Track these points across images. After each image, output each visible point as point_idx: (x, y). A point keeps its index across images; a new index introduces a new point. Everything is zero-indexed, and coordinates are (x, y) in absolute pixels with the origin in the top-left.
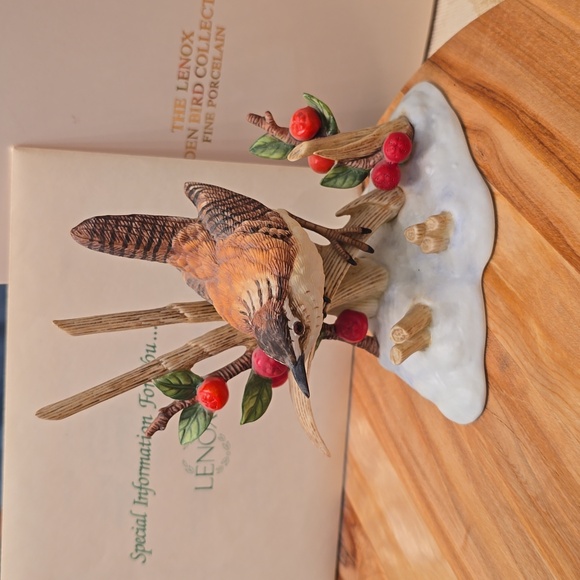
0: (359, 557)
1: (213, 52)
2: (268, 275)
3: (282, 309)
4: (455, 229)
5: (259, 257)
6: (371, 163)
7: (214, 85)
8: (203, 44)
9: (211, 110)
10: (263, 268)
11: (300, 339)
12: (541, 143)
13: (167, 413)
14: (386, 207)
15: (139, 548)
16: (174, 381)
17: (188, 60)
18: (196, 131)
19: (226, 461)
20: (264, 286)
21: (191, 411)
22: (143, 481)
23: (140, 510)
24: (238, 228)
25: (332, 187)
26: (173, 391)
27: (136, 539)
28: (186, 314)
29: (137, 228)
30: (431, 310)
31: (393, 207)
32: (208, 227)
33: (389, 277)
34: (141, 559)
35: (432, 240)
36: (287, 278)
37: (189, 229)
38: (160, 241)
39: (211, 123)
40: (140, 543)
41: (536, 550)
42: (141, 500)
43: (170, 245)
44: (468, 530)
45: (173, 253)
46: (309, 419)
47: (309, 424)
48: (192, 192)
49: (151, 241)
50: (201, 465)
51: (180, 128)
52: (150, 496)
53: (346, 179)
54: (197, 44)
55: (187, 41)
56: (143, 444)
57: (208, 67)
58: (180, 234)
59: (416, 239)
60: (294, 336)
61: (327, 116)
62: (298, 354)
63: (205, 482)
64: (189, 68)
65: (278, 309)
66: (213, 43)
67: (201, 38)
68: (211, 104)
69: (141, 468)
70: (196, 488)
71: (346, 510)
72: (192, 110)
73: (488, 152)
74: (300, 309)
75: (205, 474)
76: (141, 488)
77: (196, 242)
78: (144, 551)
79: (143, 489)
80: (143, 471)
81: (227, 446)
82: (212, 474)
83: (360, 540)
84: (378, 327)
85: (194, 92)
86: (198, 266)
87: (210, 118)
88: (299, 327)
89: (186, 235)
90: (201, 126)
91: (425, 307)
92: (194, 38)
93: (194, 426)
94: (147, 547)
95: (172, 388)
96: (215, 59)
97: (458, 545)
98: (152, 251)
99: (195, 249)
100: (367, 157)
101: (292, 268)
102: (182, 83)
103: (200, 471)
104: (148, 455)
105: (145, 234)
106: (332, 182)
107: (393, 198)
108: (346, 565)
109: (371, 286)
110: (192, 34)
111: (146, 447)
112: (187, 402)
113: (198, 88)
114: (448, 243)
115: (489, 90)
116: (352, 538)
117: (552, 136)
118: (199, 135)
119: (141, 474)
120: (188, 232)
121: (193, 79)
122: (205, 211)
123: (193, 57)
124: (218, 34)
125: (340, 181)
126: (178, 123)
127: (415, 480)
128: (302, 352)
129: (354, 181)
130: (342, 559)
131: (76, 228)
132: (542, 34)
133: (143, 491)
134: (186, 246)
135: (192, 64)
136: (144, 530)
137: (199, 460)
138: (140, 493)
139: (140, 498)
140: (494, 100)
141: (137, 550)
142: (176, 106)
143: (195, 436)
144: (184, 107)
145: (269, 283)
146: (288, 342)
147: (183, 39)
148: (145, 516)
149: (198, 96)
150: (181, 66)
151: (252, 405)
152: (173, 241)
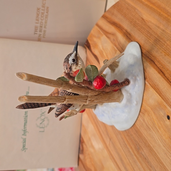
0: (84, 151)
1: (45, 14)
7: (46, 22)
8: (43, 11)
9: (45, 29)
12: (127, 37)
15: (24, 147)
17: (39, 16)
18: (41, 35)
19: (48, 124)
22: (25, 129)
23: (24, 137)
27: (23, 145)
34: (24, 151)
39: (45, 33)
40: (24, 146)
41: (126, 143)
42: (24, 134)
44: (110, 140)
50: (41, 125)
51: (37, 34)
52: (27, 133)
54: (41, 11)
55: (38, 11)
56: (25, 119)
57: (44, 17)
63: (42, 130)
64: (39, 18)
66: (45, 11)
67: (42, 10)
68: (45, 27)
69: (25, 125)
70: (40, 131)
71: (81, 139)
72: (40, 29)
73: (115, 39)
75: (42, 128)
76: (24, 131)
78: (25, 148)
79: (25, 131)
80: (25, 126)
81: (48, 120)
82: (44, 128)
83: (84, 146)
85: (40, 24)
87: (45, 31)
90: (42, 33)
92: (41, 10)
94: (26, 147)
96: (46, 15)
97: (108, 144)
102: (37, 21)
103: (41, 127)
104: (27, 122)
108: (81, 154)
110: (40, 9)
111: (26, 120)
113: (41, 23)
115: (116, 24)
116: (82, 146)
117: (130, 35)
118: (42, 36)
119: (25, 127)
121: (40, 21)
123: (40, 15)
124: (47, 9)
126: (36, 32)
127: (98, 128)
130: (80, 152)
132: (128, 9)
133: (25, 132)
135: (40, 16)
136: (25, 142)
137: (41, 124)
138: (24, 132)
139: (24, 133)
140: (117, 26)
141: (23, 148)
142: (35, 28)
144: (38, 28)
147: (38, 10)
148: (25, 139)
149: (42, 25)
150: (37, 17)
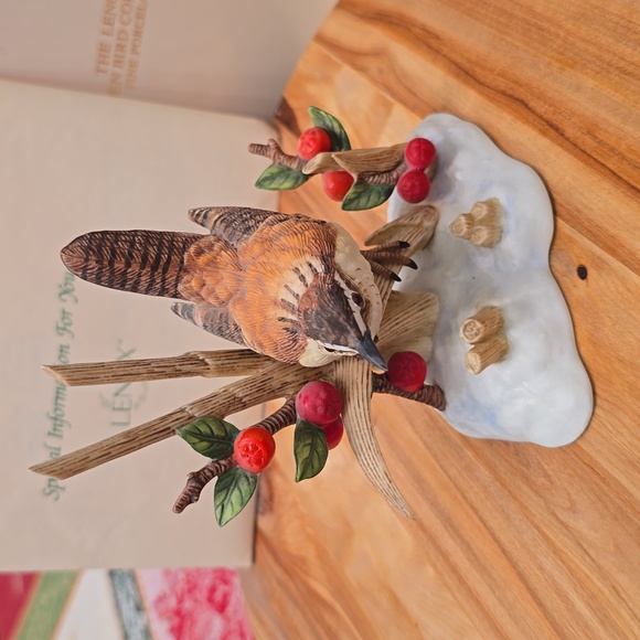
2: (308, 258)
3: (334, 281)
4: (506, 214)
5: (294, 241)
6: (395, 175)
10: (302, 252)
11: (362, 312)
13: (199, 479)
14: (419, 225)
16: (204, 429)
20: (305, 270)
21: (228, 479)
24: (261, 225)
25: (355, 210)
26: (205, 444)
28: (207, 360)
29: (140, 243)
30: (500, 310)
31: (427, 224)
32: (225, 237)
33: (440, 300)
35: (483, 227)
36: (332, 255)
37: (202, 243)
38: (169, 258)
43: (182, 262)
45: (186, 271)
46: (381, 468)
47: (382, 475)
48: (198, 215)
49: (158, 258)
53: (369, 197)
58: (192, 249)
59: (465, 230)
60: (354, 306)
61: (337, 130)
62: (363, 328)
65: (328, 281)
74: (356, 282)
77: (213, 253)
84: (437, 370)
86: (218, 282)
88: (358, 299)
89: (200, 248)
91: (492, 308)
93: (235, 496)
95: (203, 441)
98: (160, 270)
99: (212, 263)
100: (389, 171)
101: (334, 246)
105: (151, 249)
106: (354, 205)
107: (425, 216)
109: (421, 313)
112: (223, 462)
114: (502, 231)
120: (201, 245)
122: (218, 222)
125: (363, 201)
128: (367, 327)
129: (379, 197)
131: (67, 247)
134: (202, 260)
143: (237, 508)
145: (310, 265)
146: (349, 313)
151: (306, 454)
152: (186, 256)
